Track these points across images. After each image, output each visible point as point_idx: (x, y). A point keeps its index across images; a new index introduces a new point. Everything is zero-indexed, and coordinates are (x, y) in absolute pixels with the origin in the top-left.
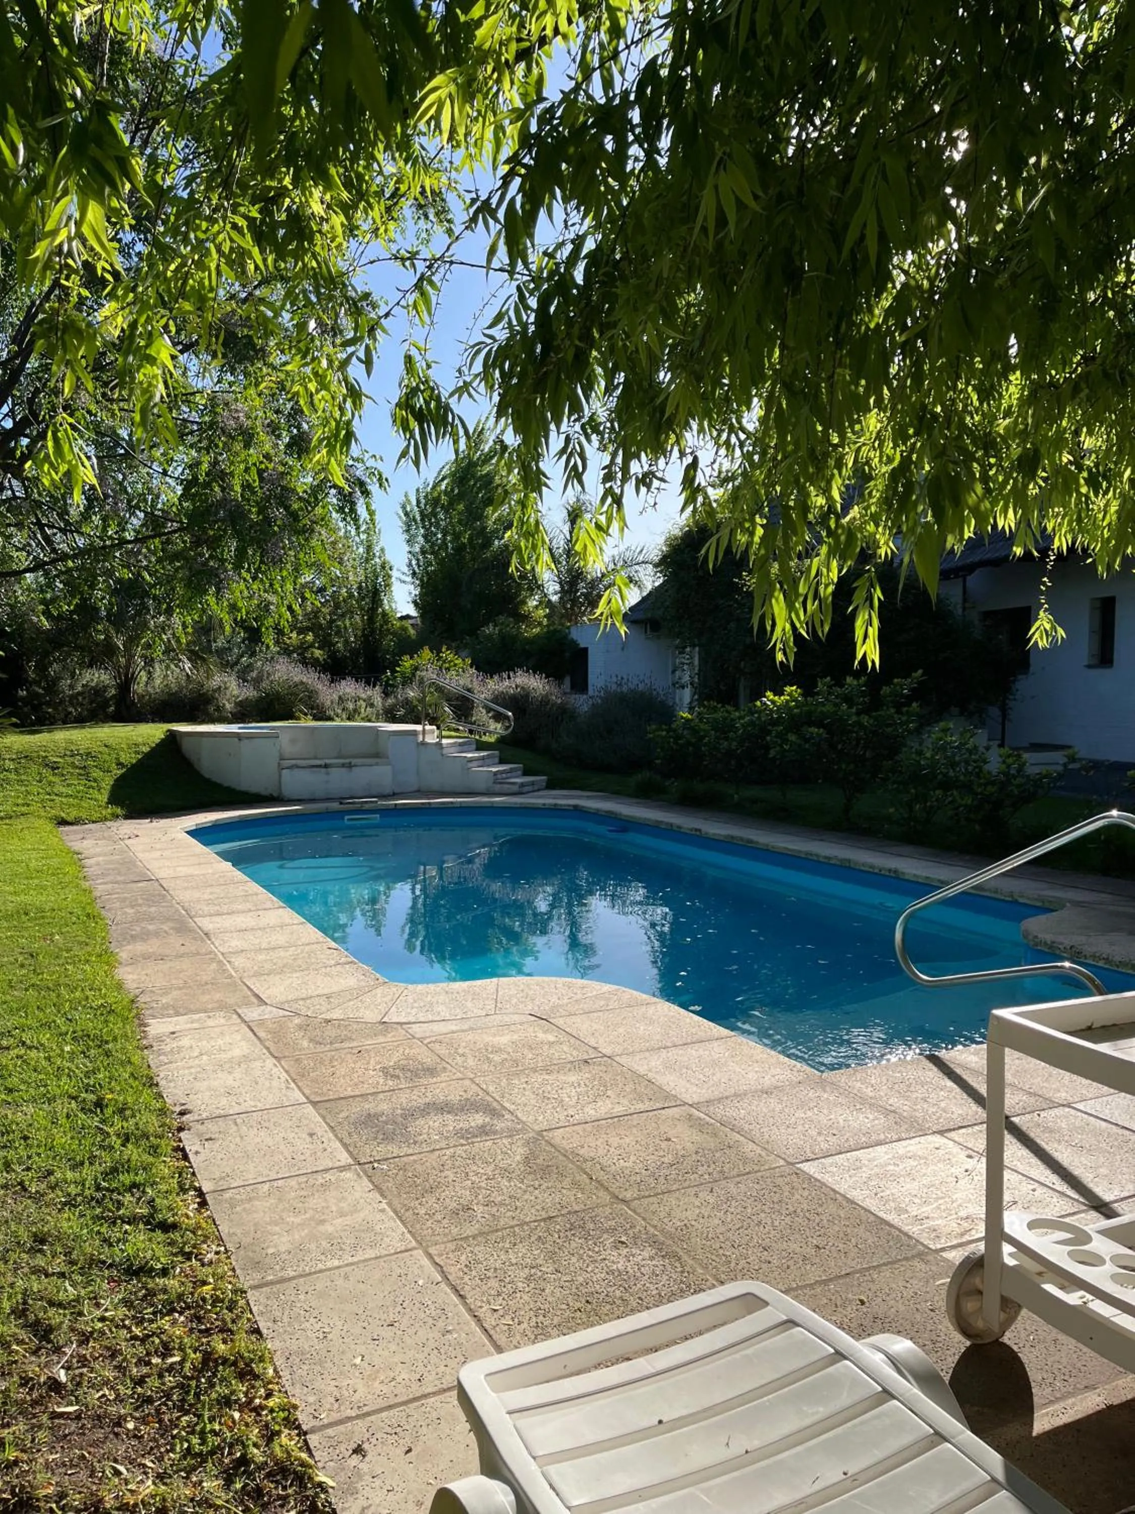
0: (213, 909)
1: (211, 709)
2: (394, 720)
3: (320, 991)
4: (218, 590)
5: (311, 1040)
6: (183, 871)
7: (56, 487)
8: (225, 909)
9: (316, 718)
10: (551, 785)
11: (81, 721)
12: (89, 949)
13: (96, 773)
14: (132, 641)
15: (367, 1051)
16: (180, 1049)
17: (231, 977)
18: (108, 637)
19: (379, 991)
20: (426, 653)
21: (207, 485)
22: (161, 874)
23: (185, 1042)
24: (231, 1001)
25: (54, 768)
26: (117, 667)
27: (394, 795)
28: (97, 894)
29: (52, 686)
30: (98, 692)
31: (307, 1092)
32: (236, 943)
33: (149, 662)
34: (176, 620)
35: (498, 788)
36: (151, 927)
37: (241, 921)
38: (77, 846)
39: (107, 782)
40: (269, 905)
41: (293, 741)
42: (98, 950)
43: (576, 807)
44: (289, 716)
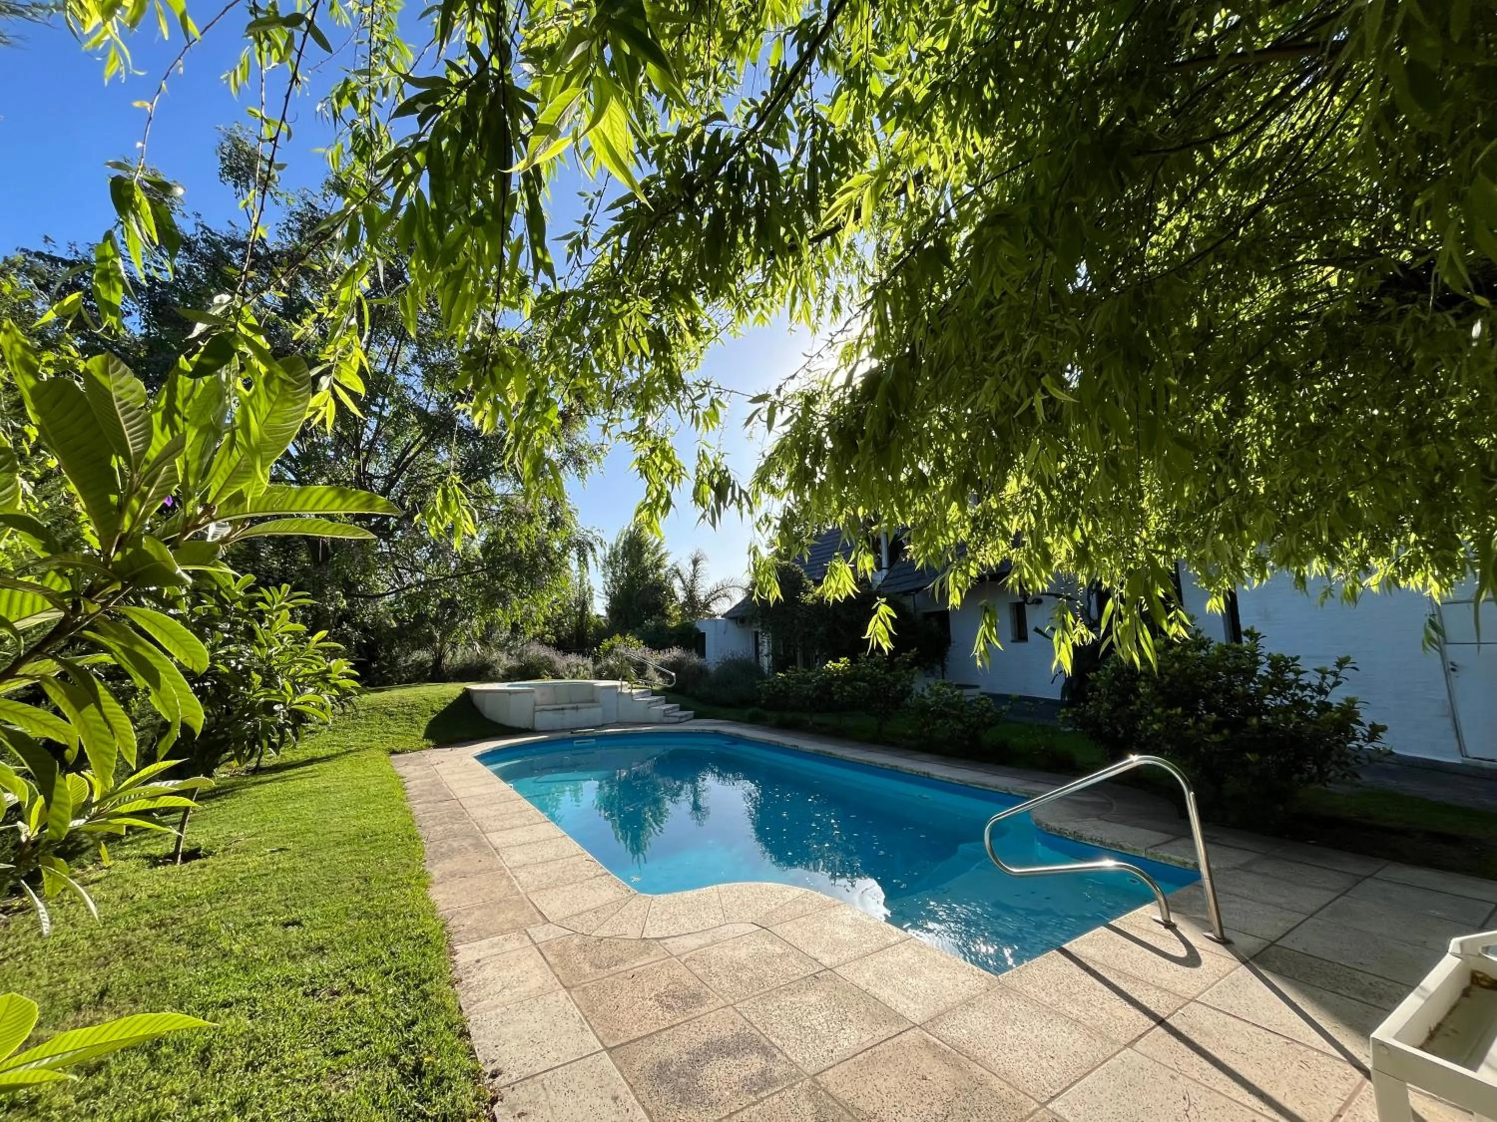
0: (498, 824)
1: (490, 673)
2: (600, 678)
3: (588, 906)
4: (504, 605)
5: (592, 964)
6: (476, 791)
7: (440, 537)
8: (507, 824)
9: (554, 677)
10: (697, 716)
11: (409, 682)
12: (410, 871)
13: (418, 718)
14: (445, 633)
15: (640, 974)
16: (485, 983)
17: (518, 893)
18: (431, 632)
19: (633, 903)
20: (618, 638)
21: (503, 545)
22: (461, 794)
23: (489, 972)
24: (521, 920)
25: (390, 715)
26: (435, 649)
27: (604, 726)
28: (415, 813)
29: (393, 661)
30: (421, 665)
31: (600, 1034)
32: (517, 857)
33: (454, 645)
34: (475, 622)
35: (666, 720)
36: (455, 844)
37: (520, 835)
38: (402, 771)
39: (424, 724)
40: (537, 820)
41: (543, 694)
42: (416, 872)
43: (716, 732)
44: (537, 676)
